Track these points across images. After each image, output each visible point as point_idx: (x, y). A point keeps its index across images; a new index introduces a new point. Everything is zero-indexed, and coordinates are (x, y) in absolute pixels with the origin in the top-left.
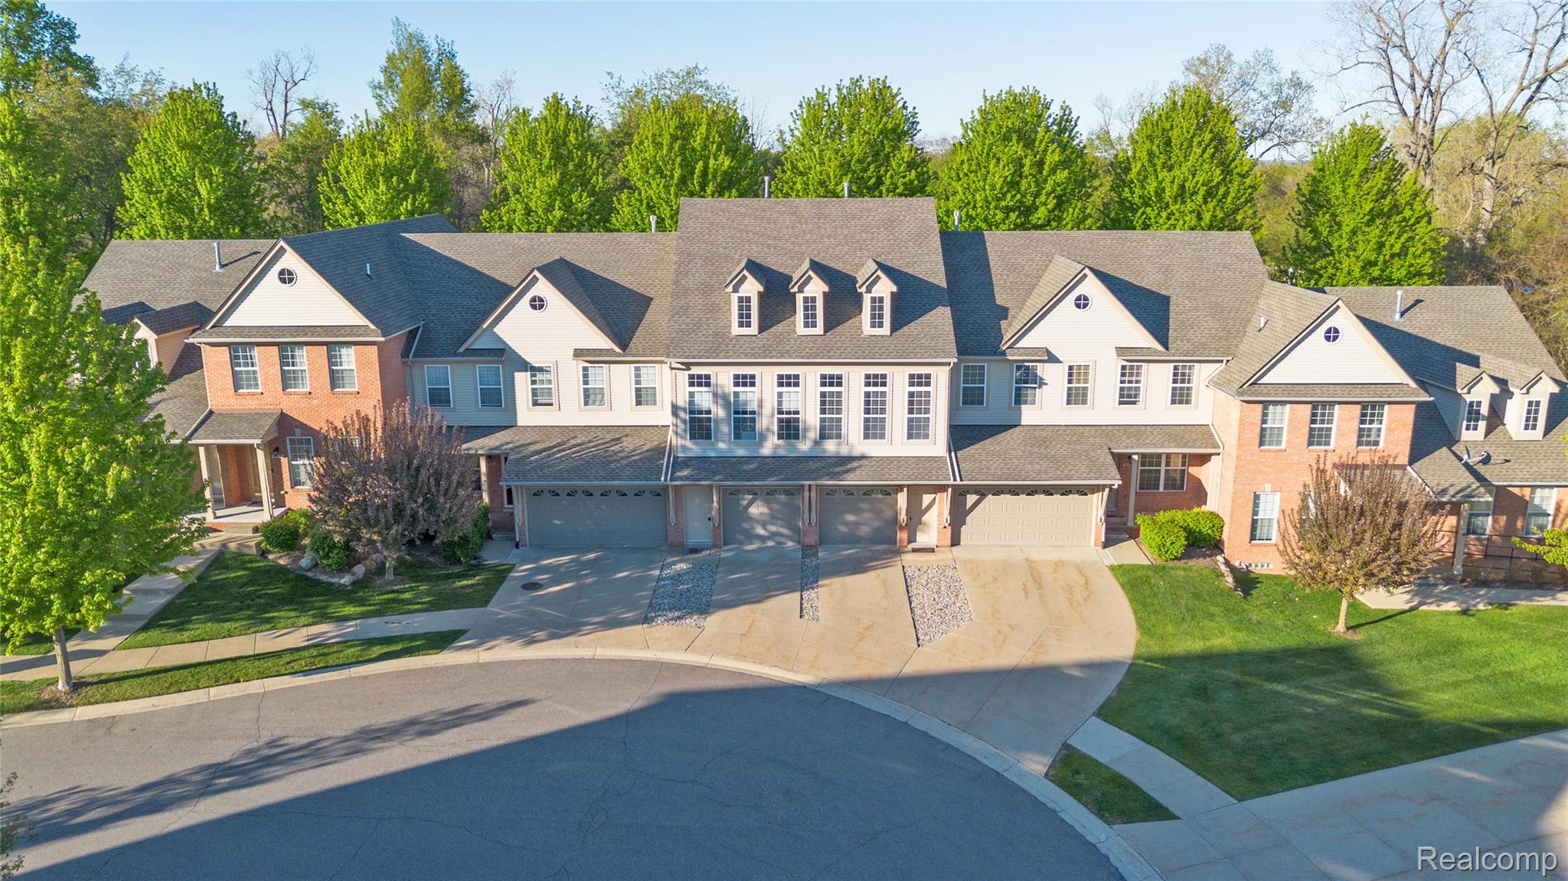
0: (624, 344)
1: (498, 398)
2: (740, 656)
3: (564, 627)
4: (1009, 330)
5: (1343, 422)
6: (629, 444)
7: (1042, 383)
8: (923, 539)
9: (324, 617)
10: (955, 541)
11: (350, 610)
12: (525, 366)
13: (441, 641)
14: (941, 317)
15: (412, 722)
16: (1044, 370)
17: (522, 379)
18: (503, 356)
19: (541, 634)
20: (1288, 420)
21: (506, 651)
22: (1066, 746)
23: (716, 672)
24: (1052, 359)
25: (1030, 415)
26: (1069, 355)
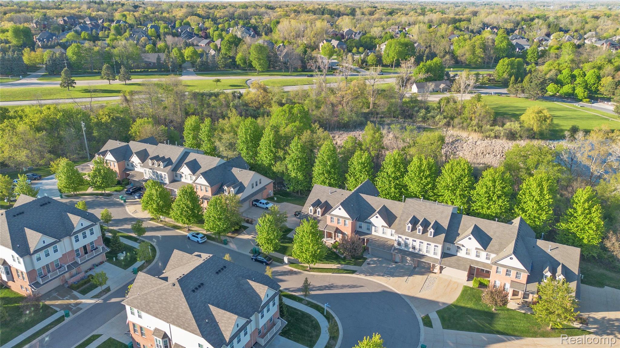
0: (390, 227)
1: (369, 229)
2: (393, 287)
3: (371, 274)
4: (458, 238)
5: (513, 273)
6: (389, 242)
7: (461, 250)
8: (435, 271)
9: (339, 264)
10: (441, 273)
11: (343, 263)
12: (374, 226)
13: (353, 272)
14: (443, 236)
15: (348, 286)
16: (462, 247)
17: (373, 228)
18: (370, 223)
19: (368, 275)
20: (503, 270)
21: (362, 276)
22: (428, 315)
23: (388, 288)
24: (463, 246)
25: (459, 254)
26: (467, 247)
